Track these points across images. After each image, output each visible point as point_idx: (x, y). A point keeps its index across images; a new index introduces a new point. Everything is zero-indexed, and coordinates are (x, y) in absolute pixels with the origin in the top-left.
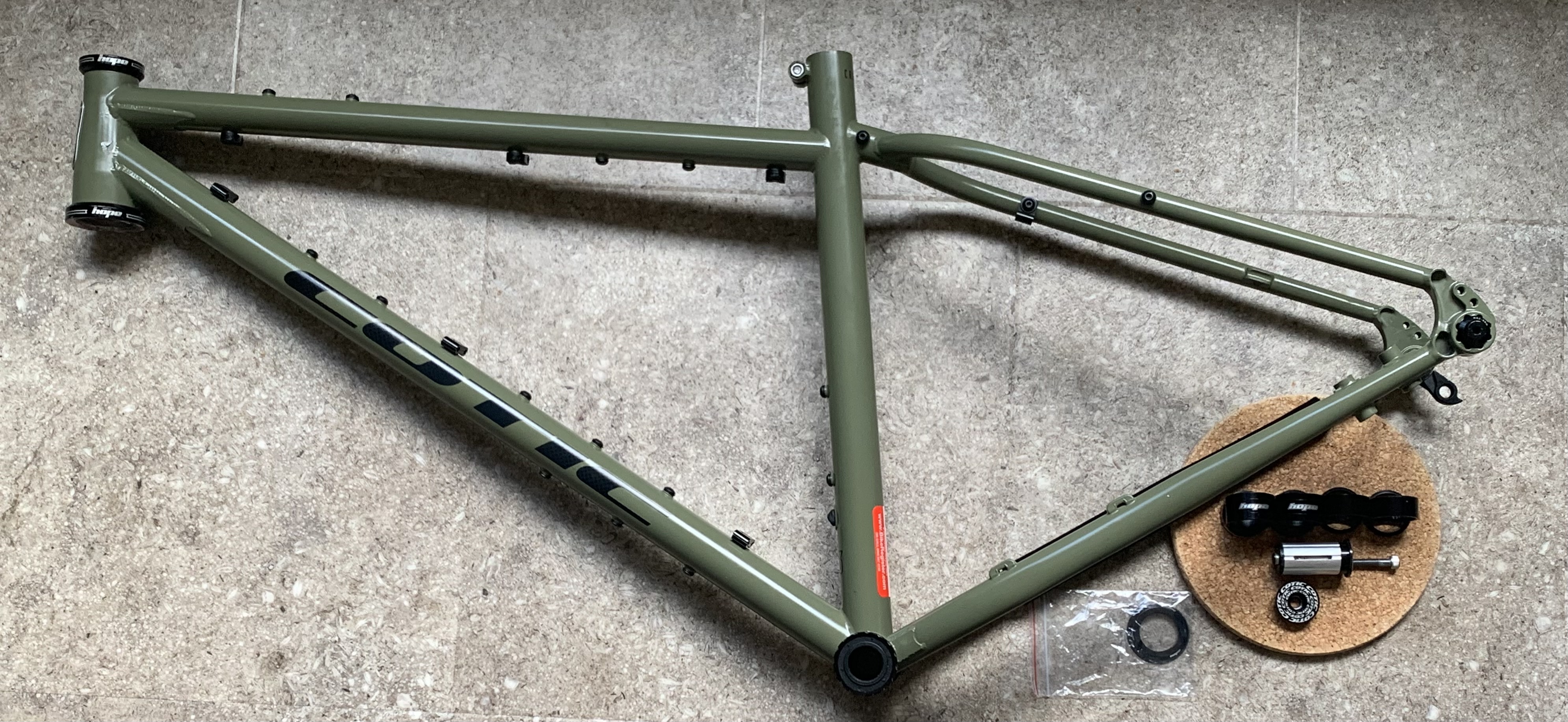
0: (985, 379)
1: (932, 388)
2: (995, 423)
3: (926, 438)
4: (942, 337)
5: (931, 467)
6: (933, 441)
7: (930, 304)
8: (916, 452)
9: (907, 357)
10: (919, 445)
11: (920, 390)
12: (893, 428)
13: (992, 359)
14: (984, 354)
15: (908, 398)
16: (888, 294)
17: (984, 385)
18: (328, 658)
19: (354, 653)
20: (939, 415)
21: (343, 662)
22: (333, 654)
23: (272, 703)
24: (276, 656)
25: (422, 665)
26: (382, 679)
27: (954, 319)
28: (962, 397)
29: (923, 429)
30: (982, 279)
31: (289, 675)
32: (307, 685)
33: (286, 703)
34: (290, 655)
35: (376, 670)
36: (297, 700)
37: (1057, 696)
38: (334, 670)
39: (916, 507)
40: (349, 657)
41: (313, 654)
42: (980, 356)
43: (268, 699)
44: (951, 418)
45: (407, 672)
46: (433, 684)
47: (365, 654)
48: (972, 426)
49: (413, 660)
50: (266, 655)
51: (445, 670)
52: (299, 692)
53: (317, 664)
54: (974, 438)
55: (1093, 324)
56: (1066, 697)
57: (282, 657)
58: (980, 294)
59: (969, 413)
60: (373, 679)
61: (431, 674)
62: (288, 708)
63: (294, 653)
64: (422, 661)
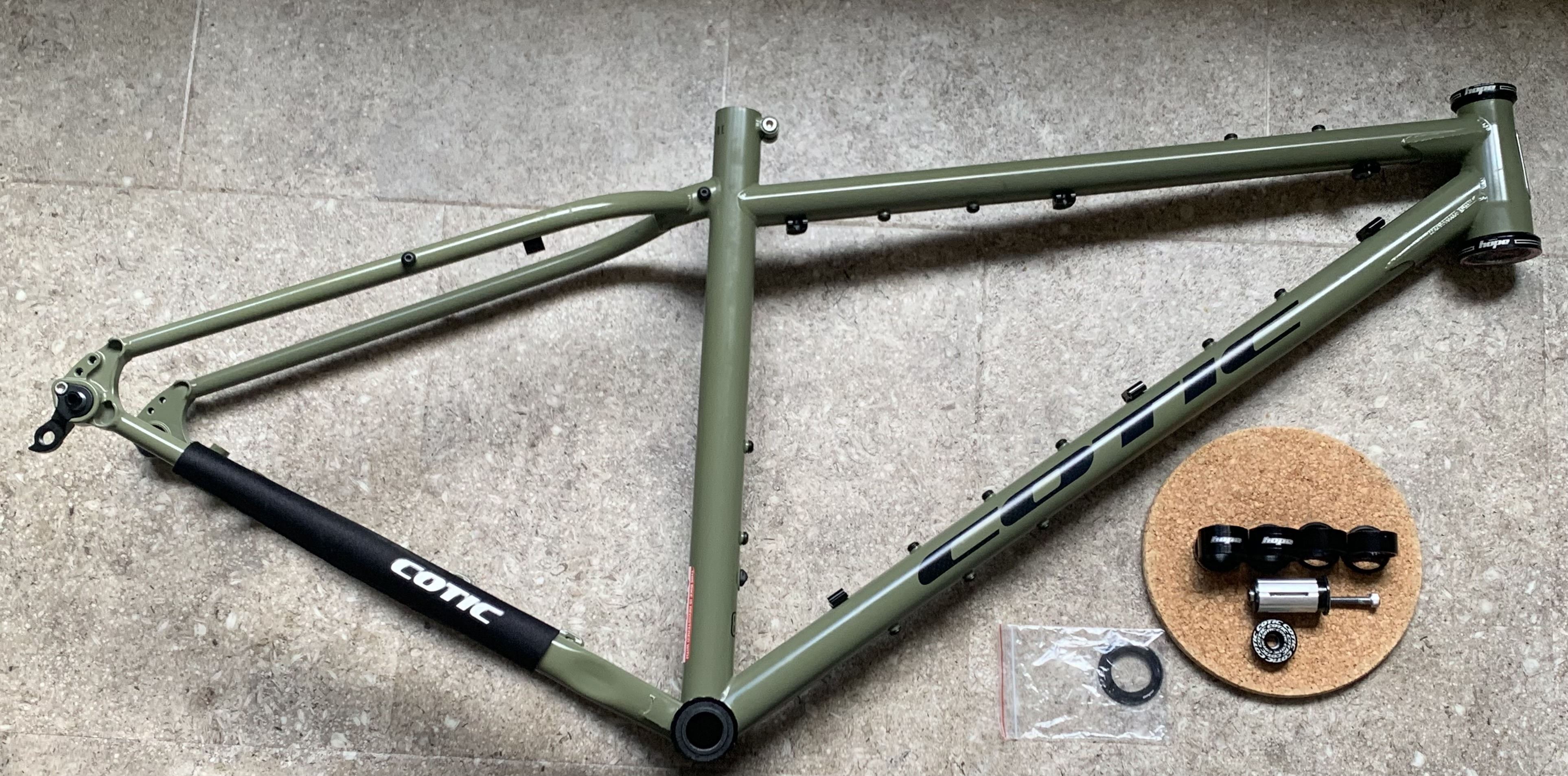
0: (951, 407)
1: (896, 416)
2: (962, 453)
3: (890, 468)
4: (907, 365)
5: (895, 497)
6: (898, 471)
7: (894, 328)
8: (879, 482)
9: (871, 385)
10: (882, 474)
11: (885, 418)
12: (856, 457)
13: (958, 387)
14: (950, 382)
15: (871, 426)
16: (852, 320)
17: (950, 414)
18: (259, 695)
19: (288, 690)
20: (903, 444)
21: (275, 700)
22: (265, 690)
23: (200, 742)
24: (206, 692)
25: (358, 702)
26: (316, 717)
27: (920, 347)
28: (927, 425)
29: (887, 457)
30: (948, 306)
31: (220, 711)
32: (237, 723)
33: (215, 742)
34: (221, 691)
35: (310, 708)
36: (226, 738)
37: (1025, 740)
38: (266, 707)
39: (879, 539)
40: (282, 693)
41: (245, 690)
42: (946, 384)
43: (196, 738)
44: (916, 446)
45: (342, 710)
46: (369, 722)
47: (299, 690)
48: (937, 455)
49: (349, 697)
50: (195, 691)
51: (382, 708)
52: (229, 730)
53: (248, 701)
54: (940, 467)
55: (1061, 353)
56: (1034, 740)
57: (212, 693)
58: (945, 321)
59: (934, 442)
60: (306, 716)
61: (367, 712)
62: (216, 747)
63: (225, 688)
64: (358, 698)
